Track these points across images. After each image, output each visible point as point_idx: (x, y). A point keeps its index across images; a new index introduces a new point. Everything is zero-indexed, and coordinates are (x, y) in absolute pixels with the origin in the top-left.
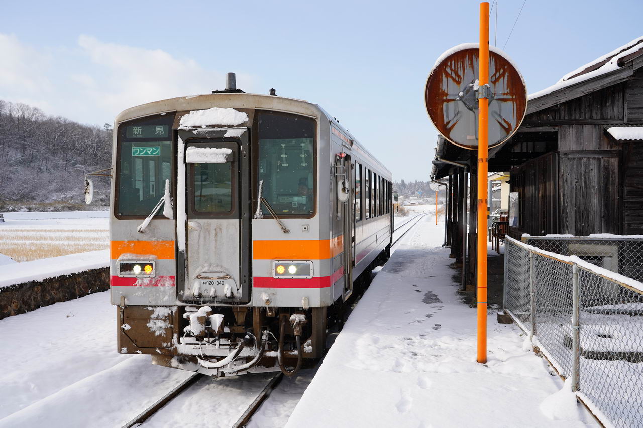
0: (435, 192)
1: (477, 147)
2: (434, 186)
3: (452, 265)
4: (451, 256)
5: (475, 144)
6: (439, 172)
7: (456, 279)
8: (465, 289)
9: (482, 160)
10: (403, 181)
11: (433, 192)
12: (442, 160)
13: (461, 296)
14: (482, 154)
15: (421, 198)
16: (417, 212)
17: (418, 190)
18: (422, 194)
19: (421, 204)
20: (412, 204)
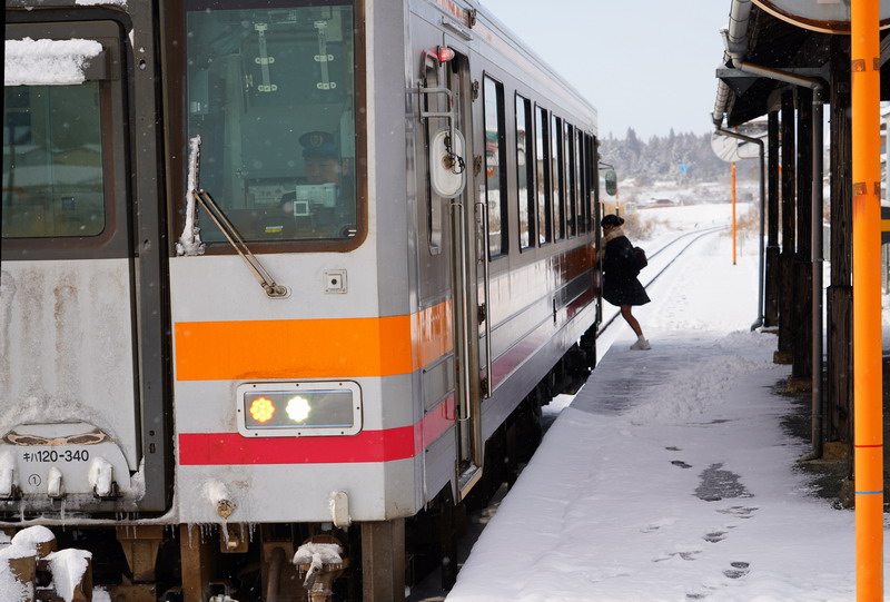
0: (729, 165)
1: (847, 25)
2: (726, 147)
3: (781, 383)
4: (780, 358)
5: (840, 16)
6: (740, 104)
7: (794, 426)
8: (819, 455)
9: (862, 63)
10: (631, 133)
11: (722, 164)
12: (746, 67)
13: (809, 477)
14: (861, 48)
15: (685, 183)
16: (674, 225)
17: (678, 160)
18: (690, 171)
19: (687, 202)
20: (664, 203)
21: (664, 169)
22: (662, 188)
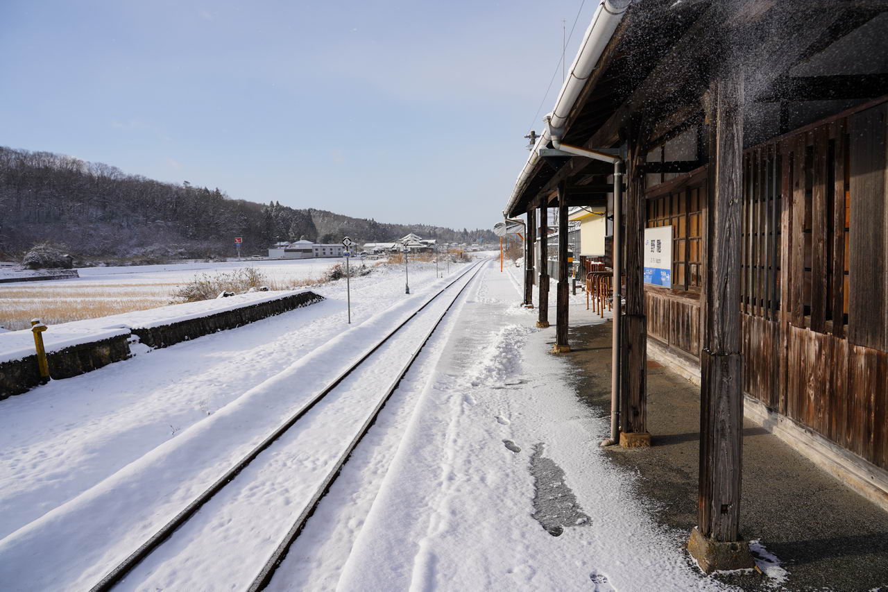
10: (465, 230)
12: (563, 147)
15: (481, 245)
16: (479, 257)
17: (479, 238)
18: (482, 241)
19: (482, 250)
20: (475, 250)
21: (475, 240)
22: (474, 246)
